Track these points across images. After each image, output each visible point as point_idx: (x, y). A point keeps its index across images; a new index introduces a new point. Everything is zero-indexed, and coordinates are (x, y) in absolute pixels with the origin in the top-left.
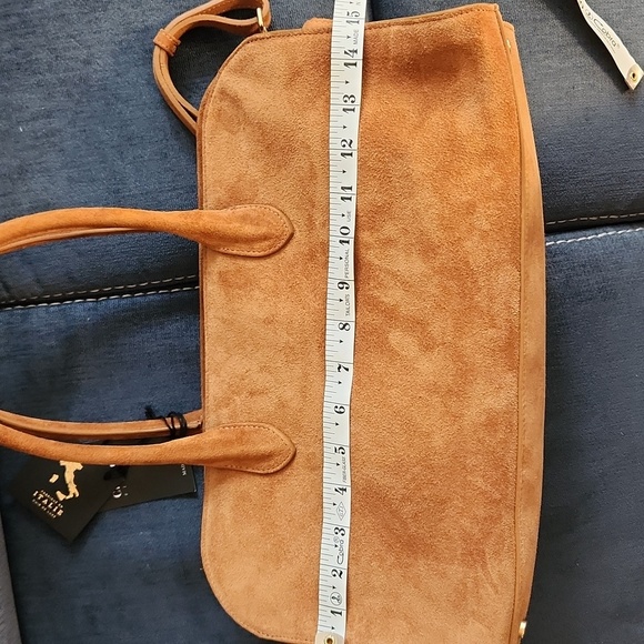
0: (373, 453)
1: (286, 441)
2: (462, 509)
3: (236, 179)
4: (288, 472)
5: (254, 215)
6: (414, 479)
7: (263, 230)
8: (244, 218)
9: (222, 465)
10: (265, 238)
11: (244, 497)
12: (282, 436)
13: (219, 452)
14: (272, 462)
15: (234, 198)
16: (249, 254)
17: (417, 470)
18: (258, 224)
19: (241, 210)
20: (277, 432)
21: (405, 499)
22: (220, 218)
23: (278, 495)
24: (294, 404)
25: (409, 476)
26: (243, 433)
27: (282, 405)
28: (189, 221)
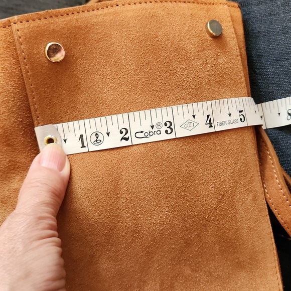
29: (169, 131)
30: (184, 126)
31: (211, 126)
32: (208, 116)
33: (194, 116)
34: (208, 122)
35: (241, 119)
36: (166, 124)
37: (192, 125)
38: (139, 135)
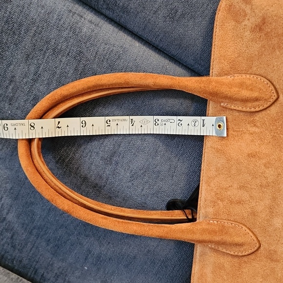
3: (236, 55)
5: (248, 82)
7: (255, 94)
8: (242, 85)
15: (234, 69)
18: (251, 90)
19: (238, 78)
22: (223, 84)
28: (202, 85)
29: (157, 120)
30: (148, 122)
31: (132, 120)
32: (133, 125)
33: (141, 126)
34: (133, 122)
35: (110, 121)
36: (158, 124)
37: (143, 122)
38: (173, 121)
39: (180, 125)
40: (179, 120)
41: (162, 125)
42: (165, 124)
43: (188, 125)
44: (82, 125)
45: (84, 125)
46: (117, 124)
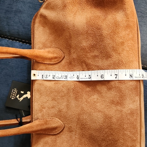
0: (92, 125)
1: (62, 123)
2: (123, 143)
3: (45, 41)
4: (61, 133)
5: (52, 51)
6: (106, 133)
7: (55, 55)
8: (49, 52)
9: (39, 132)
10: (56, 58)
11: (46, 143)
12: (60, 121)
13: (39, 128)
14: (57, 130)
16: (50, 63)
17: (107, 130)
18: (53, 54)
19: (47, 50)
20: (58, 120)
21: (103, 140)
23: (58, 141)
24: (64, 110)
25: (104, 132)
26: (47, 121)
27: (60, 111)
29: (66, 78)
30: (70, 78)
31: (78, 79)
32: (78, 76)
33: (74, 75)
35: (89, 78)
36: (65, 76)
37: (72, 77)
38: (57, 78)
39: (54, 76)
40: (54, 78)
41: (63, 76)
42: (61, 76)
43: (50, 76)
44: (103, 76)
45: (102, 76)
46: (85, 76)
